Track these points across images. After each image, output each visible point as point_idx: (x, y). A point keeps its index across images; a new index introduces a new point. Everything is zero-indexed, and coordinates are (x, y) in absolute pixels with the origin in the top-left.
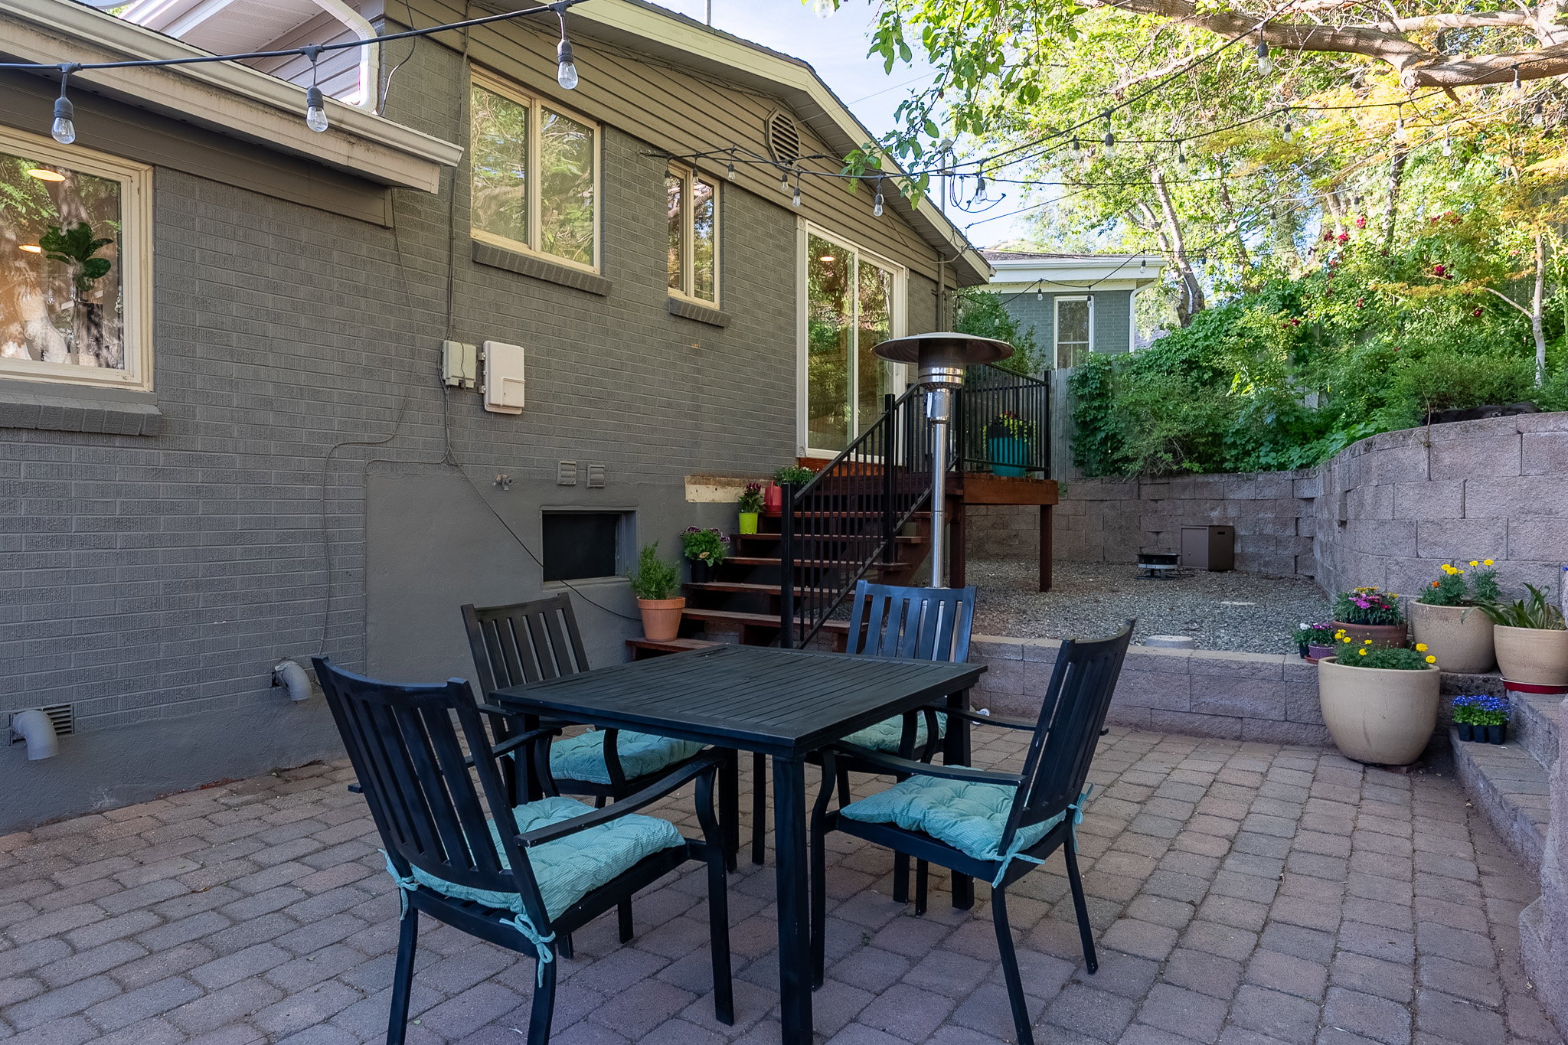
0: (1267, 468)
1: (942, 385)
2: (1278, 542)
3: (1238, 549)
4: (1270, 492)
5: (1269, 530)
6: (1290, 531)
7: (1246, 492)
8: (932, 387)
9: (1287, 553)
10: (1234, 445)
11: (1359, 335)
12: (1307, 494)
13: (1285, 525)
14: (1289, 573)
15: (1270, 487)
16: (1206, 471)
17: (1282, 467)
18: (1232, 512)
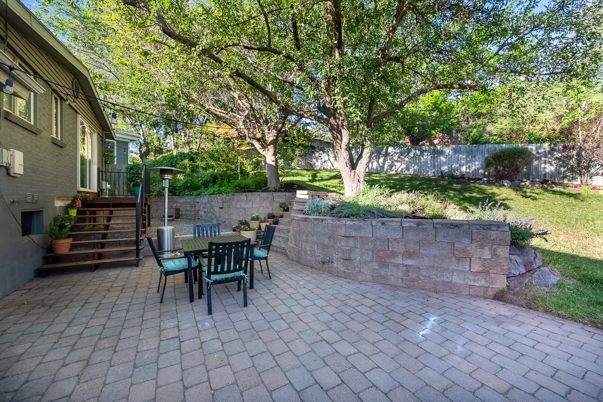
0: (187, 195)
1: (167, 179)
2: (191, 211)
3: (181, 213)
4: (189, 200)
5: (188, 209)
6: (193, 209)
7: (182, 200)
8: (165, 179)
9: (193, 214)
10: (178, 189)
11: (205, 169)
12: (198, 201)
13: (192, 208)
14: (193, 218)
15: (189, 199)
16: (172, 195)
17: (191, 195)
18: (179, 205)
